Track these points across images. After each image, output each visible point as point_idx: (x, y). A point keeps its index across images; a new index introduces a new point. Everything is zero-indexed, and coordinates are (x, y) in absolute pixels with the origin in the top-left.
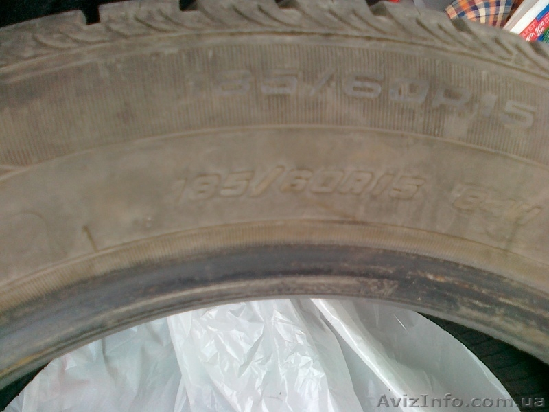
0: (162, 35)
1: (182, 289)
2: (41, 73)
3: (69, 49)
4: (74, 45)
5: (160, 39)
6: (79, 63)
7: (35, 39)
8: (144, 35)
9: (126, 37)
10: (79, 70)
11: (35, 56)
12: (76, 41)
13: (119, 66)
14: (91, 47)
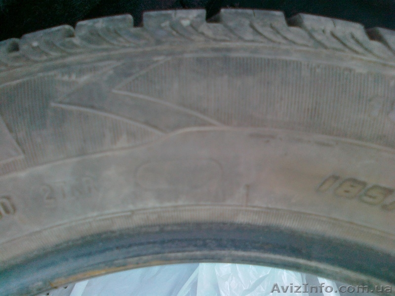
0: (355, 55)
1: (289, 255)
2: (257, 56)
3: (280, 43)
4: (284, 41)
5: (353, 59)
6: (287, 58)
7: (252, 26)
8: (340, 50)
9: (326, 48)
10: (287, 63)
11: (253, 41)
12: (285, 38)
13: (318, 70)
14: (299, 48)
